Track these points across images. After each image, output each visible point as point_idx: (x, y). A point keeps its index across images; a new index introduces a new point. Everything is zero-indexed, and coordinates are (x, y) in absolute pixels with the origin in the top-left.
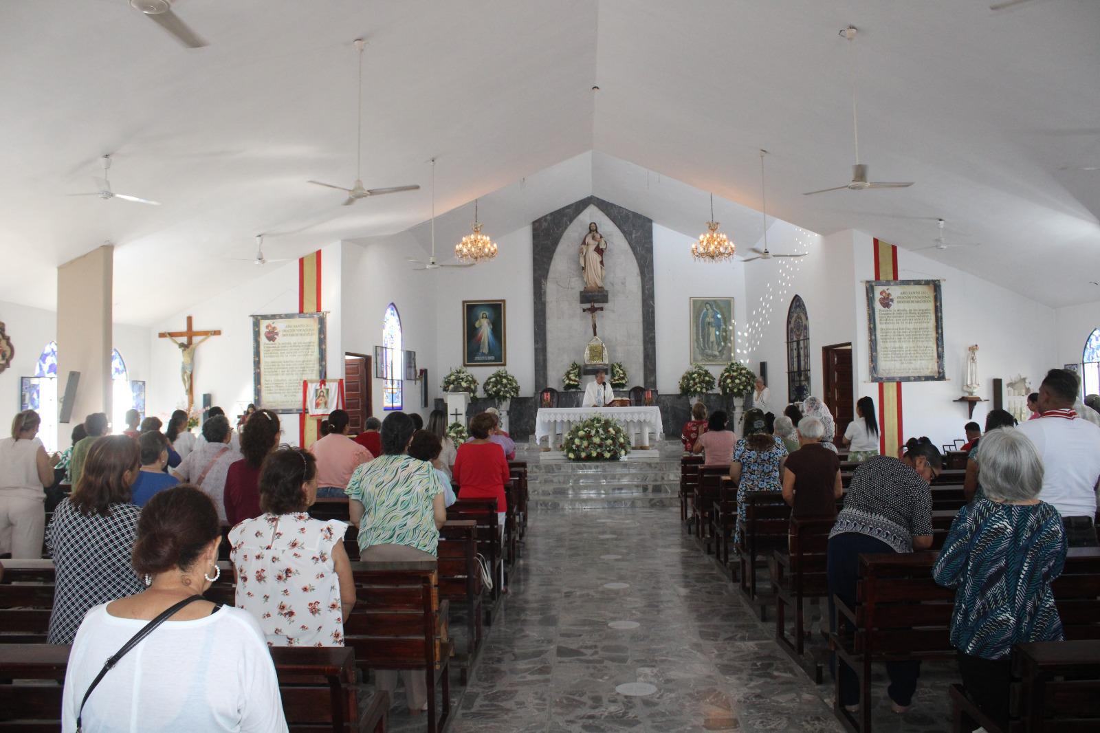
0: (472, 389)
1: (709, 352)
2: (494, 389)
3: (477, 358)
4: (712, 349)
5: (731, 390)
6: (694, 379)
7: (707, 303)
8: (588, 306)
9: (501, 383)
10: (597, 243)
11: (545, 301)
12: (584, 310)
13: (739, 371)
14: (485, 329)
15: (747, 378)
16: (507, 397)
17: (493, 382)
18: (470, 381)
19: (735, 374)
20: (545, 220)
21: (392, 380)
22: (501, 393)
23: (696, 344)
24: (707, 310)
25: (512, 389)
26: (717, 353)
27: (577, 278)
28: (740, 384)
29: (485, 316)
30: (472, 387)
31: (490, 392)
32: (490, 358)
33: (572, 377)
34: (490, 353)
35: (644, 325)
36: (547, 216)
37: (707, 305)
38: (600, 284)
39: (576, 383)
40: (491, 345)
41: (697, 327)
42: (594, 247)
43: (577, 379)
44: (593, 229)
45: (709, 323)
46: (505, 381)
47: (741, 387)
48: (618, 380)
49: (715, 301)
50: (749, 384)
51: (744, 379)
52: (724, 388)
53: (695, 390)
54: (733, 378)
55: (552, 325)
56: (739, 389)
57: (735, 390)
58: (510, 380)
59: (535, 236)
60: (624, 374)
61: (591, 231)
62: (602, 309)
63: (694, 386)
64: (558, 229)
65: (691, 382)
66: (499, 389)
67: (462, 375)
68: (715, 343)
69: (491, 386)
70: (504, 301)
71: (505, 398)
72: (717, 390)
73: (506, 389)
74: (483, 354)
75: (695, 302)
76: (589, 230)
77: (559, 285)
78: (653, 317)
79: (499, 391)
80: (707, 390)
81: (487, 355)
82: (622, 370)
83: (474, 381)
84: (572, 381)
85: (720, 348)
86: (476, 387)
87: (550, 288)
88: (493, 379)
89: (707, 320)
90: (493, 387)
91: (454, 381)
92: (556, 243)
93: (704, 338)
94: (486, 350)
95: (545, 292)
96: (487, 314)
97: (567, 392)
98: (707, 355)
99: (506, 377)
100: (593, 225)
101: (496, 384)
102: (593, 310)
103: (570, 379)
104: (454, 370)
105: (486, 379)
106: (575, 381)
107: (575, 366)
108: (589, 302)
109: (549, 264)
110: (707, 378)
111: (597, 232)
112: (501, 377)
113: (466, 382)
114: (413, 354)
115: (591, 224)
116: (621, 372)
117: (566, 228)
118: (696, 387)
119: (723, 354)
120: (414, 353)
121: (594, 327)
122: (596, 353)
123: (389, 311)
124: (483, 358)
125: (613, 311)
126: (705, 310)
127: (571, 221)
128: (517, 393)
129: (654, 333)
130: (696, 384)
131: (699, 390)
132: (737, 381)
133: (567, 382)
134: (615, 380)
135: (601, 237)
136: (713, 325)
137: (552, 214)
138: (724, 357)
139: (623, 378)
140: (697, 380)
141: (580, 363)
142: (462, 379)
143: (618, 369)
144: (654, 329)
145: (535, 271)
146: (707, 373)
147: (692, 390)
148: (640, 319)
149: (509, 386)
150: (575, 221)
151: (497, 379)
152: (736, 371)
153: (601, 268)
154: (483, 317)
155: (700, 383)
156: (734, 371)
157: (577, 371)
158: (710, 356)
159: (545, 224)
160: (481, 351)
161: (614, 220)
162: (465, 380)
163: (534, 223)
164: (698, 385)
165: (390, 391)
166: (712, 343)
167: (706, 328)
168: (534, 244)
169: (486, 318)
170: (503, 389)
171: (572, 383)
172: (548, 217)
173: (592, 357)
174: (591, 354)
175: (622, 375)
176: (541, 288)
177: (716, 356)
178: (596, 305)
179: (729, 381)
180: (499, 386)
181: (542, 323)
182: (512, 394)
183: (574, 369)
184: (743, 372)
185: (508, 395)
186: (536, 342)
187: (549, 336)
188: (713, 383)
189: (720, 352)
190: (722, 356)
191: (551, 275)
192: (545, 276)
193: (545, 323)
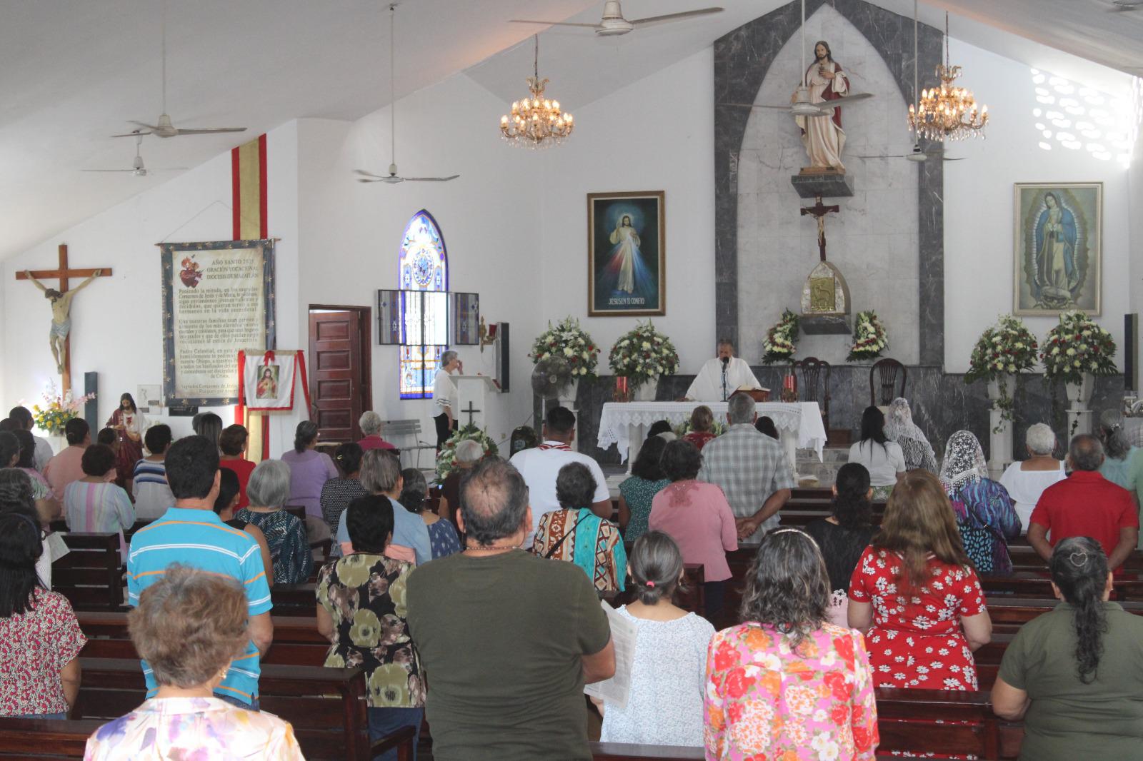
0: (584, 361)
1: (1051, 291)
2: (626, 361)
3: (612, 301)
4: (1056, 284)
5: (1060, 369)
6: (994, 346)
7: (1050, 194)
8: (811, 202)
9: (638, 349)
10: (827, 82)
11: (736, 194)
12: (803, 212)
13: (1076, 332)
14: (627, 245)
15: (1091, 345)
16: (648, 376)
17: (625, 348)
18: (580, 346)
19: (1068, 337)
20: (737, 38)
21: (423, 346)
22: (638, 369)
23: (1025, 275)
24: (1049, 208)
25: (659, 361)
26: (1068, 294)
27: (795, 149)
28: (1075, 357)
29: (626, 221)
30: (586, 356)
31: (619, 367)
32: (637, 301)
33: (779, 338)
34: (637, 291)
35: (921, 239)
36: (740, 29)
37: (1049, 198)
38: (833, 160)
39: (785, 350)
40: (638, 276)
41: (1028, 240)
42: (822, 89)
43: (788, 343)
44: (822, 55)
45: (1052, 234)
46: (646, 345)
47: (1077, 364)
48: (862, 345)
49: (1065, 190)
50: (1093, 357)
51: (1084, 347)
52: (1049, 362)
53: (994, 368)
54: (1064, 345)
55: (747, 238)
56: (1073, 367)
57: (1067, 369)
58: (658, 344)
59: (719, 69)
60: (878, 333)
61: (818, 59)
62: (836, 209)
63: (993, 359)
64: (760, 56)
65: (989, 351)
66: (635, 361)
67: (565, 335)
68: (1063, 272)
69: (620, 356)
70: (661, 193)
71: (646, 377)
72: (1039, 367)
73: (648, 361)
74: (624, 293)
75: (1024, 191)
76: (814, 58)
77: (761, 162)
78: (940, 223)
79: (635, 363)
80: (1019, 367)
81: (631, 296)
82: (873, 325)
83: (589, 346)
84: (778, 345)
85: (1073, 284)
86: (594, 356)
87: (747, 170)
88: (626, 342)
89: (1049, 227)
90: (624, 357)
91: (552, 345)
92: (756, 81)
93: (1040, 262)
94: (629, 287)
95: (736, 177)
96: (631, 217)
97: (770, 367)
98: (1046, 297)
99: (650, 339)
100: (821, 47)
101: (632, 348)
102: (819, 211)
103: (774, 343)
104: (555, 325)
105: (616, 341)
106: (783, 346)
107: (788, 316)
108: (815, 194)
109: (744, 124)
110: (1019, 345)
111: (830, 59)
112: (640, 338)
113: (572, 347)
114: (471, 299)
115: (817, 45)
116: (872, 329)
117: (775, 53)
118: (996, 361)
119: (1079, 295)
120: (477, 295)
121: (822, 244)
122: (823, 292)
123: (418, 223)
124: (623, 301)
125: (863, 212)
126: (1044, 208)
127: (785, 38)
128: (672, 368)
129: (942, 253)
130: (996, 355)
131: (1000, 366)
132: (1071, 352)
133: (769, 348)
134: (858, 345)
135: (838, 69)
136: (1061, 237)
137: (748, 25)
138: (1080, 300)
139: (873, 342)
140: (999, 348)
141: (796, 311)
142: (566, 342)
143: (867, 324)
144: (941, 246)
145: (718, 135)
146: (1024, 333)
147: (989, 366)
148: (915, 227)
149: (653, 355)
150: (794, 38)
151: (632, 342)
152: (1072, 332)
153: (837, 130)
154: (623, 225)
155: (1004, 353)
156: (1067, 332)
157: (789, 326)
158: (1052, 299)
159: (736, 47)
160: (620, 289)
161: (868, 33)
162: (570, 344)
163: (717, 43)
164: (1001, 358)
165: (419, 365)
166: (1058, 272)
167: (1046, 243)
168: (716, 84)
169: (630, 225)
170: (641, 361)
171: (776, 349)
172: (743, 33)
173: (815, 301)
174: (813, 295)
175: (874, 336)
176: (727, 169)
177: (1064, 299)
178: (827, 202)
179: (1056, 350)
180: (635, 356)
181: (729, 236)
182: (660, 369)
183: (785, 323)
184: (1086, 333)
185: (651, 372)
186: (719, 271)
187: (744, 259)
188: (1033, 354)
189: (1072, 291)
190: (1075, 298)
191: (747, 143)
192: (737, 146)
193: (734, 234)
